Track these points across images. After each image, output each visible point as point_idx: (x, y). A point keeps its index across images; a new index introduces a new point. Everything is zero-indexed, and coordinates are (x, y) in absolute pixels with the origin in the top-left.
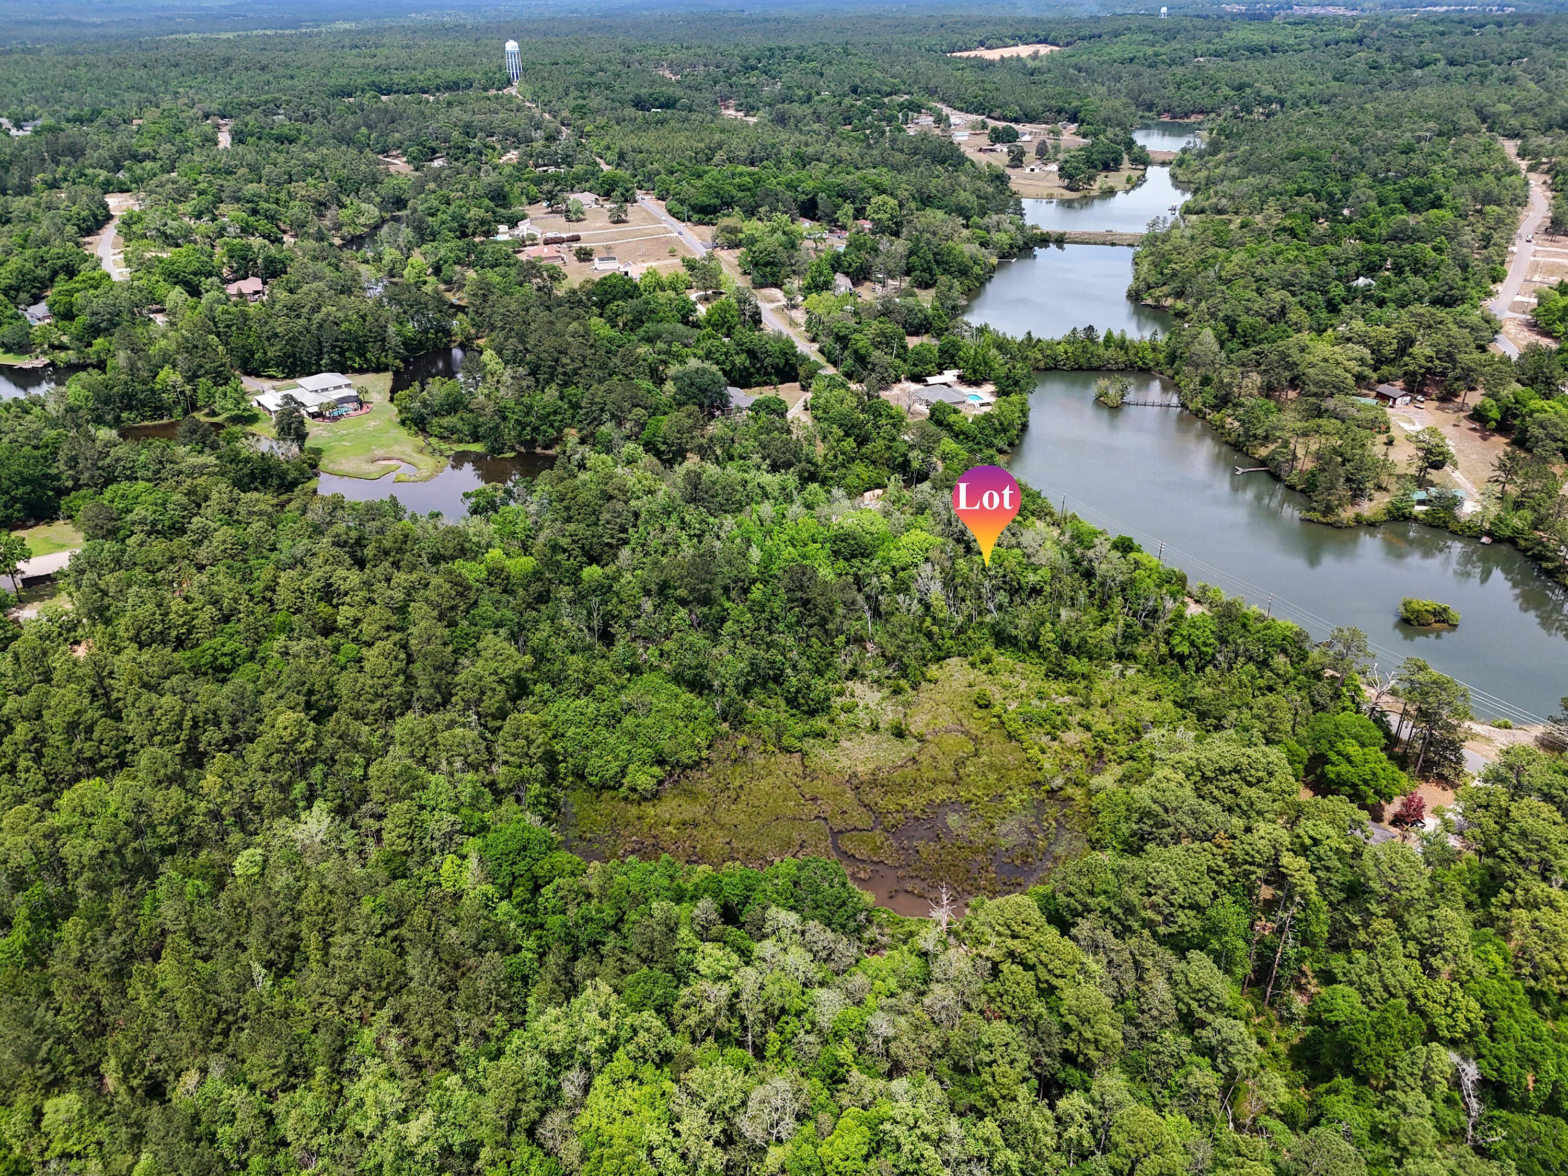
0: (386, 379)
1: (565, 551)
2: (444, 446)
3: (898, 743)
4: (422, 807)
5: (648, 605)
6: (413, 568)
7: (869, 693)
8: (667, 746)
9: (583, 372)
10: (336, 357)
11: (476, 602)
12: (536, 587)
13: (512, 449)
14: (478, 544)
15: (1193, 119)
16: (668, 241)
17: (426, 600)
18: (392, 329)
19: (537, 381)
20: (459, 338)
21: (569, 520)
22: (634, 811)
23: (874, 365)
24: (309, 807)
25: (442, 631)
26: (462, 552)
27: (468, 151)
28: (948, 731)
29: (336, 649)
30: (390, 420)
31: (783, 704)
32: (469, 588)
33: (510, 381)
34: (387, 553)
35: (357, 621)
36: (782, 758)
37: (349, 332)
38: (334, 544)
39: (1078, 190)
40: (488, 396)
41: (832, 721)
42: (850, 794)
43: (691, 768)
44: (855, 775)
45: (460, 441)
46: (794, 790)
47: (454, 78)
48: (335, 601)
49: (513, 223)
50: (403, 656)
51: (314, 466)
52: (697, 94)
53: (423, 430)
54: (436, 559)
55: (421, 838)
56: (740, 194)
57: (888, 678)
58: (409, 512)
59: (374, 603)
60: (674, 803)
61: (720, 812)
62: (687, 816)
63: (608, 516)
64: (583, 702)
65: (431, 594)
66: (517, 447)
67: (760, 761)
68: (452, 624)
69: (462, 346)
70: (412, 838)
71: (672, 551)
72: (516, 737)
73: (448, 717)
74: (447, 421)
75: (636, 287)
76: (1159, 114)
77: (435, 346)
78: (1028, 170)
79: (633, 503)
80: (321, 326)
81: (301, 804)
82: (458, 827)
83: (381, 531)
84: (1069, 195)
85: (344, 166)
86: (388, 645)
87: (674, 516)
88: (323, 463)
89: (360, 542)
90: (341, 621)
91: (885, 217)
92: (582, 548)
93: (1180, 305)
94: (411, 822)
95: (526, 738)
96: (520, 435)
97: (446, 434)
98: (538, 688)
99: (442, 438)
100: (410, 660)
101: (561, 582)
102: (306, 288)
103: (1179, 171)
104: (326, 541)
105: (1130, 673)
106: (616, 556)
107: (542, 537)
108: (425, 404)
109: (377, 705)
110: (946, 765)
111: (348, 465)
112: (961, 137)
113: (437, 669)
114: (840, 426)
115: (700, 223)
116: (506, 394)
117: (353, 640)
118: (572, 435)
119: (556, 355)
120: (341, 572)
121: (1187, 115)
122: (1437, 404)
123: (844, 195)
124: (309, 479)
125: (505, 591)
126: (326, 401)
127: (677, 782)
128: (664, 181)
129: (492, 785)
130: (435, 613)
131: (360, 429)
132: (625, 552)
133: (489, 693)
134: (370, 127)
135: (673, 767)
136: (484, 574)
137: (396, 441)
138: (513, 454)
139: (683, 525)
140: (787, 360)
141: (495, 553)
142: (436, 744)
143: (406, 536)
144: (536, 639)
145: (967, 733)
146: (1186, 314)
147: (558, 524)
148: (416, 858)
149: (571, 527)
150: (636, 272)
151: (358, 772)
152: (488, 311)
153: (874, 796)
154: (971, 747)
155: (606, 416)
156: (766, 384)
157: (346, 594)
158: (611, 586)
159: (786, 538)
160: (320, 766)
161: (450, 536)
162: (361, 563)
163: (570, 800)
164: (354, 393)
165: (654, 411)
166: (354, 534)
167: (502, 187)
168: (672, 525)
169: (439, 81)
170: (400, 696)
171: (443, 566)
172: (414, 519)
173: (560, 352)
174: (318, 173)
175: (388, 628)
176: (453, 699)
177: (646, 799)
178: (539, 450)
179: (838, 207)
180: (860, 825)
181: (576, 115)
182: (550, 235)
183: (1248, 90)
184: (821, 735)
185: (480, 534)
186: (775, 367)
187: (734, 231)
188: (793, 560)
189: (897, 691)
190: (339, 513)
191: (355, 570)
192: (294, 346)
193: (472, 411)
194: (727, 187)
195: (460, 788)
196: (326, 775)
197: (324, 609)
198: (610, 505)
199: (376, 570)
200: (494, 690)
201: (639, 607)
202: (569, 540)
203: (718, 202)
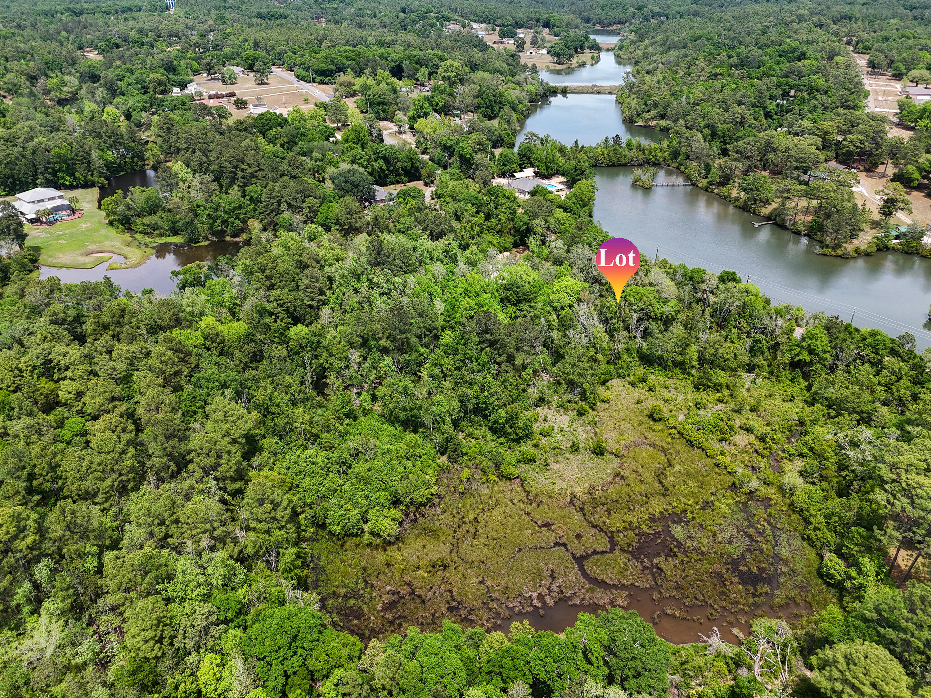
0: (94, 193)
1: (271, 314)
2: (148, 240)
3: (598, 460)
4: (168, 601)
5: (355, 355)
6: (132, 339)
7: (559, 418)
8: (401, 488)
9: (259, 174)
10: (49, 176)
11: (197, 366)
12: (249, 348)
13: (206, 239)
14: (192, 314)
15: (615, 27)
16: (301, 94)
17: (150, 369)
18: (95, 154)
19: (221, 186)
20: (151, 162)
21: (272, 287)
22: (381, 557)
23: (477, 165)
24: (36, 611)
25: (170, 398)
26: (178, 322)
27: (143, 44)
28: (637, 445)
29: (60, 424)
30: (100, 222)
31: (489, 435)
32: (189, 354)
33: (199, 186)
34: (106, 327)
35: (80, 395)
36: (503, 485)
37: (59, 156)
38: (52, 322)
39: (563, 64)
40: (182, 198)
41: (536, 446)
42: (577, 516)
43: (425, 505)
44: (574, 496)
45: (161, 235)
46: (527, 518)
47: (128, 5)
48: (56, 377)
49: (183, 86)
50: (131, 427)
51: (34, 261)
52: (299, 13)
53: (130, 229)
54: (154, 330)
55: (172, 638)
56: (348, 63)
57: (570, 402)
58: (123, 291)
59: (96, 375)
60: (419, 544)
61: (464, 547)
62: (434, 556)
63: (307, 282)
64: (311, 451)
65: (153, 361)
66: (210, 237)
67: (485, 491)
68: (177, 389)
69: (155, 168)
70: (160, 641)
71: (367, 308)
72: (261, 502)
73: (186, 485)
74: (148, 220)
75: (286, 120)
76: (594, 25)
77: (132, 169)
78: (528, 53)
79: (327, 269)
80: (34, 153)
81: (26, 609)
82: (213, 619)
83: (99, 307)
84: (558, 67)
85: (49, 53)
86: (114, 418)
87: (363, 278)
88: (42, 259)
89: (78, 319)
90: (63, 396)
91: (452, 74)
92: (287, 311)
93: (663, 123)
94: (159, 620)
95: (272, 502)
96: (211, 228)
97: (149, 230)
98: (266, 442)
99: (146, 234)
100: (139, 429)
101: (272, 342)
102: (19, 126)
103: (621, 53)
104: (44, 320)
105: (759, 380)
106: (318, 316)
107: (248, 305)
108: (128, 207)
109: (108, 482)
110: (648, 477)
111: (65, 258)
112: (481, 34)
113: (168, 438)
114: (473, 205)
115: (322, 83)
116: (197, 196)
117: (78, 412)
118: (255, 225)
119: (235, 163)
120: (60, 348)
121: (611, 25)
122: (865, 173)
123: (420, 63)
124: (31, 271)
125: (221, 354)
126: (41, 209)
127: (415, 521)
128: (291, 58)
129: (241, 558)
130: (160, 381)
131: (74, 230)
132: (326, 311)
133: (225, 456)
134: (68, 32)
135: (407, 506)
136: (201, 341)
137: (106, 238)
138: (207, 243)
139: (372, 285)
140: (413, 164)
141: (208, 320)
142: (177, 521)
143: (123, 311)
144: (260, 396)
145: (654, 445)
146: (670, 129)
147: (262, 292)
148: (168, 662)
149: (275, 293)
150: (284, 111)
151: (91, 563)
152: (173, 138)
153: (600, 517)
154: (662, 459)
155: (284, 206)
156: (398, 182)
157: (67, 368)
158: (319, 342)
159: (461, 291)
160: (45, 562)
161: (165, 309)
162: (81, 339)
163: (316, 552)
164: (66, 203)
165: (323, 200)
166: (72, 313)
167: (172, 62)
168: (363, 286)
169: (117, 7)
170: (132, 469)
171: (161, 336)
172: (129, 295)
173: (238, 160)
174: (29, 57)
175: (113, 399)
176: (190, 467)
177: (390, 543)
178: (228, 238)
179: (417, 70)
180: (599, 548)
181: (219, 22)
182: (212, 93)
183: (645, 9)
184: (531, 461)
185: (193, 304)
186: (404, 169)
187: (350, 85)
188: (471, 309)
189: (581, 413)
190: (56, 294)
191: (75, 346)
192: (12, 169)
193: (169, 210)
194: (339, 58)
195: (210, 570)
196: (54, 571)
197: (44, 385)
198: (307, 271)
199: (97, 343)
200: (229, 452)
201: (347, 358)
202: (274, 304)
203: (333, 67)
